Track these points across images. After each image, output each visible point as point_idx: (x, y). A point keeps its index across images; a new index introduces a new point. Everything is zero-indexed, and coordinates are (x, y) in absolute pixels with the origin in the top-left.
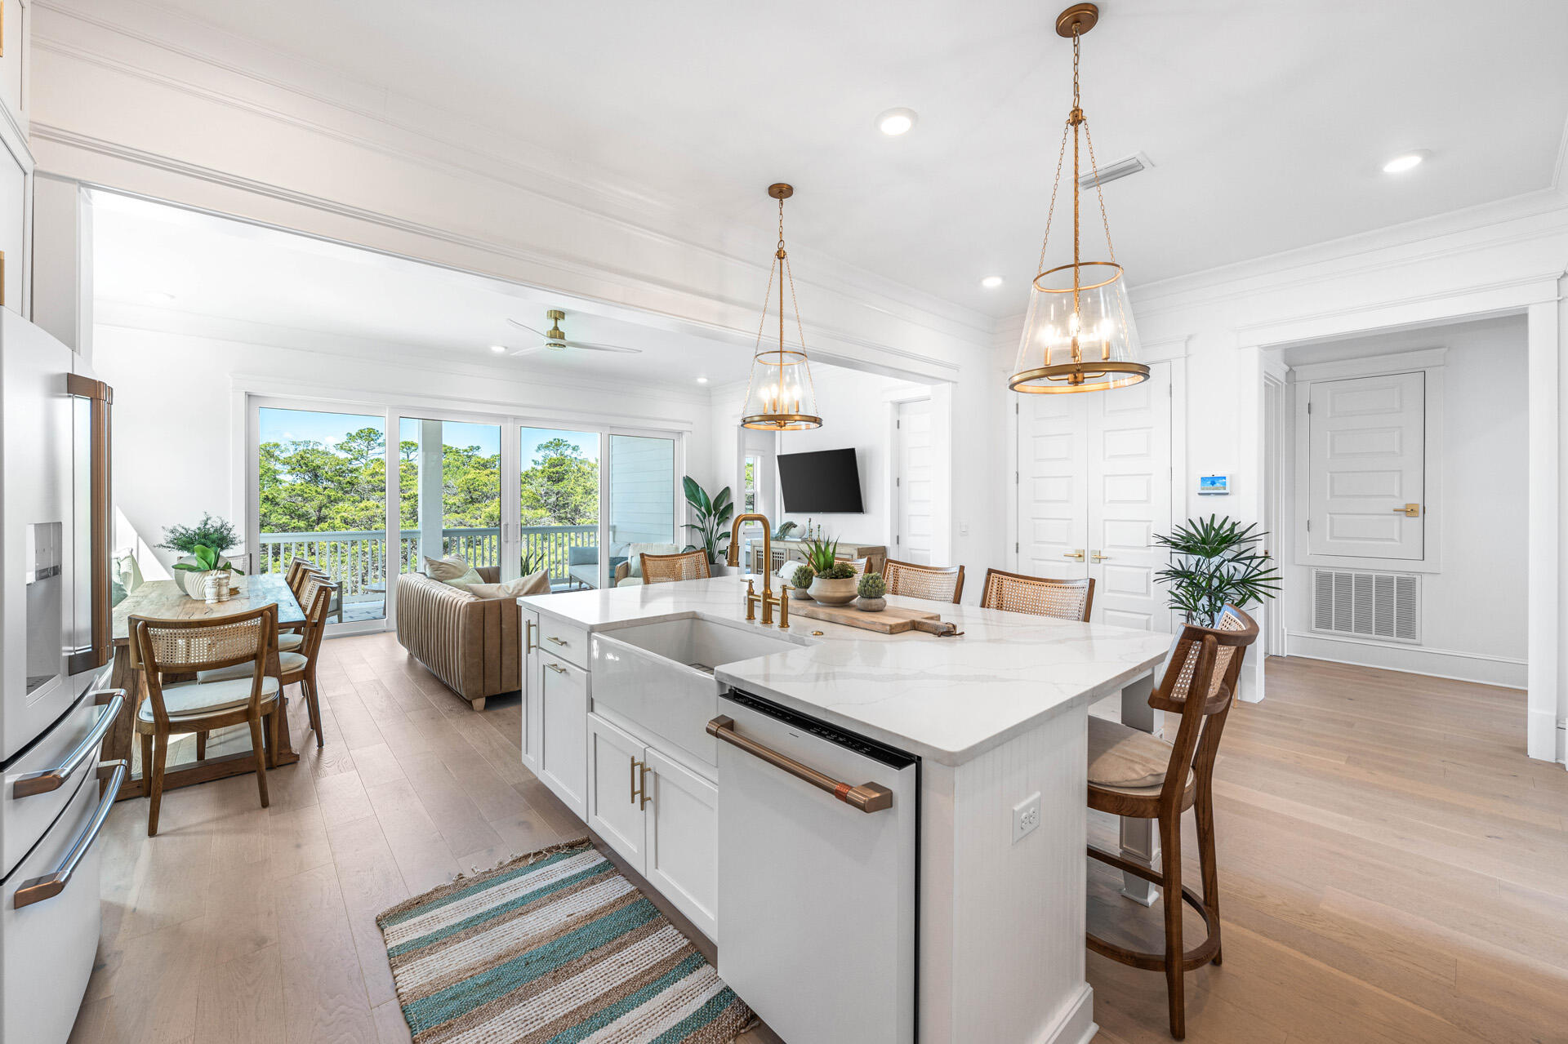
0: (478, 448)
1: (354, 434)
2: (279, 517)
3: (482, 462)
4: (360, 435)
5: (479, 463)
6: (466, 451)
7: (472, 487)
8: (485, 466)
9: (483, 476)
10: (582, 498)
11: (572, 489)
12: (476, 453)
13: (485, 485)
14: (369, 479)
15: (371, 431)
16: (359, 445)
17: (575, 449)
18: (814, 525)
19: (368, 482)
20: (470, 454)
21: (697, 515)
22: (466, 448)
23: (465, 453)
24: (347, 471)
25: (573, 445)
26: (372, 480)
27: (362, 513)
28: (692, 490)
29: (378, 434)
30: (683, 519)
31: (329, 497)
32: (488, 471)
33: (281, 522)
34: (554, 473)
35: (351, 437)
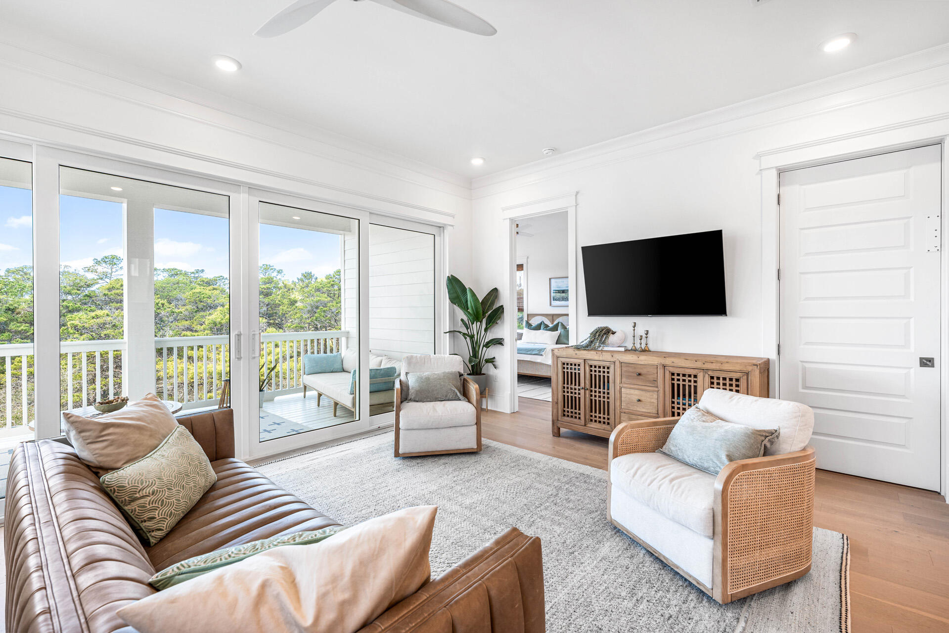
0: (203, 271)
1: (99, 259)
2: (18, 325)
3: (205, 281)
4: (105, 260)
5: (204, 281)
6: (193, 273)
7: (198, 299)
8: (208, 283)
9: (207, 291)
10: (288, 308)
11: (280, 301)
12: (201, 275)
13: (209, 297)
14: (106, 292)
15: (114, 257)
16: (102, 268)
17: (279, 272)
18: (640, 331)
19: (105, 295)
20: (197, 275)
21: (462, 320)
22: (193, 271)
23: (193, 275)
24: (85, 286)
25: (278, 269)
26: (109, 293)
27: (92, 321)
28: (456, 292)
29: (119, 259)
30: (446, 325)
31: (67, 307)
32: (211, 287)
33: (20, 329)
34: (265, 289)
35: (98, 262)
